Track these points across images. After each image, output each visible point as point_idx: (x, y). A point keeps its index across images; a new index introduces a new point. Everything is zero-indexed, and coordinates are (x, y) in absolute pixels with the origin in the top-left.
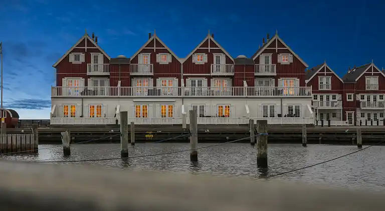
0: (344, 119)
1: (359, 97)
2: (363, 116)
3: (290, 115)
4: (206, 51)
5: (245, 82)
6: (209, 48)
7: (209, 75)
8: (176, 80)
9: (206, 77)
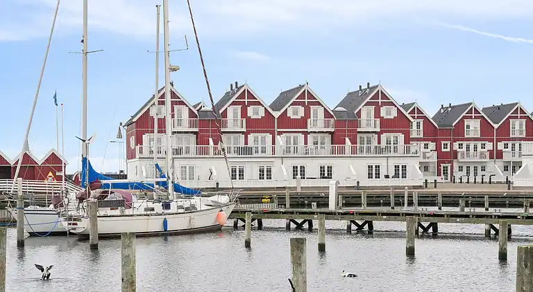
0: (439, 175)
1: (456, 146)
2: (461, 169)
3: (396, 176)
4: (303, 104)
5: (347, 139)
6: (306, 100)
7: (306, 130)
8: (269, 137)
9: (303, 132)
